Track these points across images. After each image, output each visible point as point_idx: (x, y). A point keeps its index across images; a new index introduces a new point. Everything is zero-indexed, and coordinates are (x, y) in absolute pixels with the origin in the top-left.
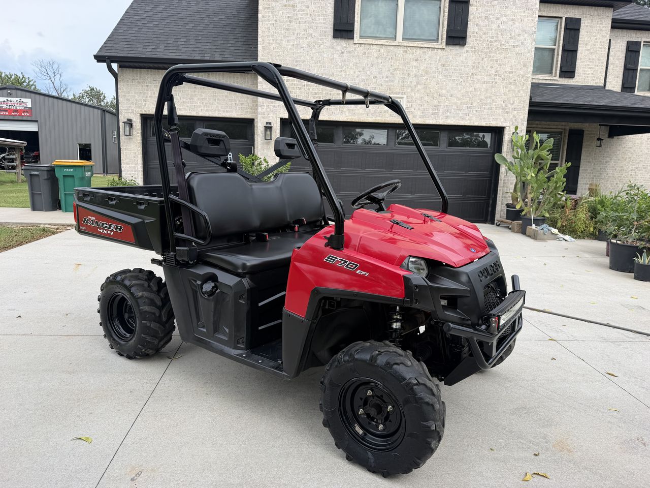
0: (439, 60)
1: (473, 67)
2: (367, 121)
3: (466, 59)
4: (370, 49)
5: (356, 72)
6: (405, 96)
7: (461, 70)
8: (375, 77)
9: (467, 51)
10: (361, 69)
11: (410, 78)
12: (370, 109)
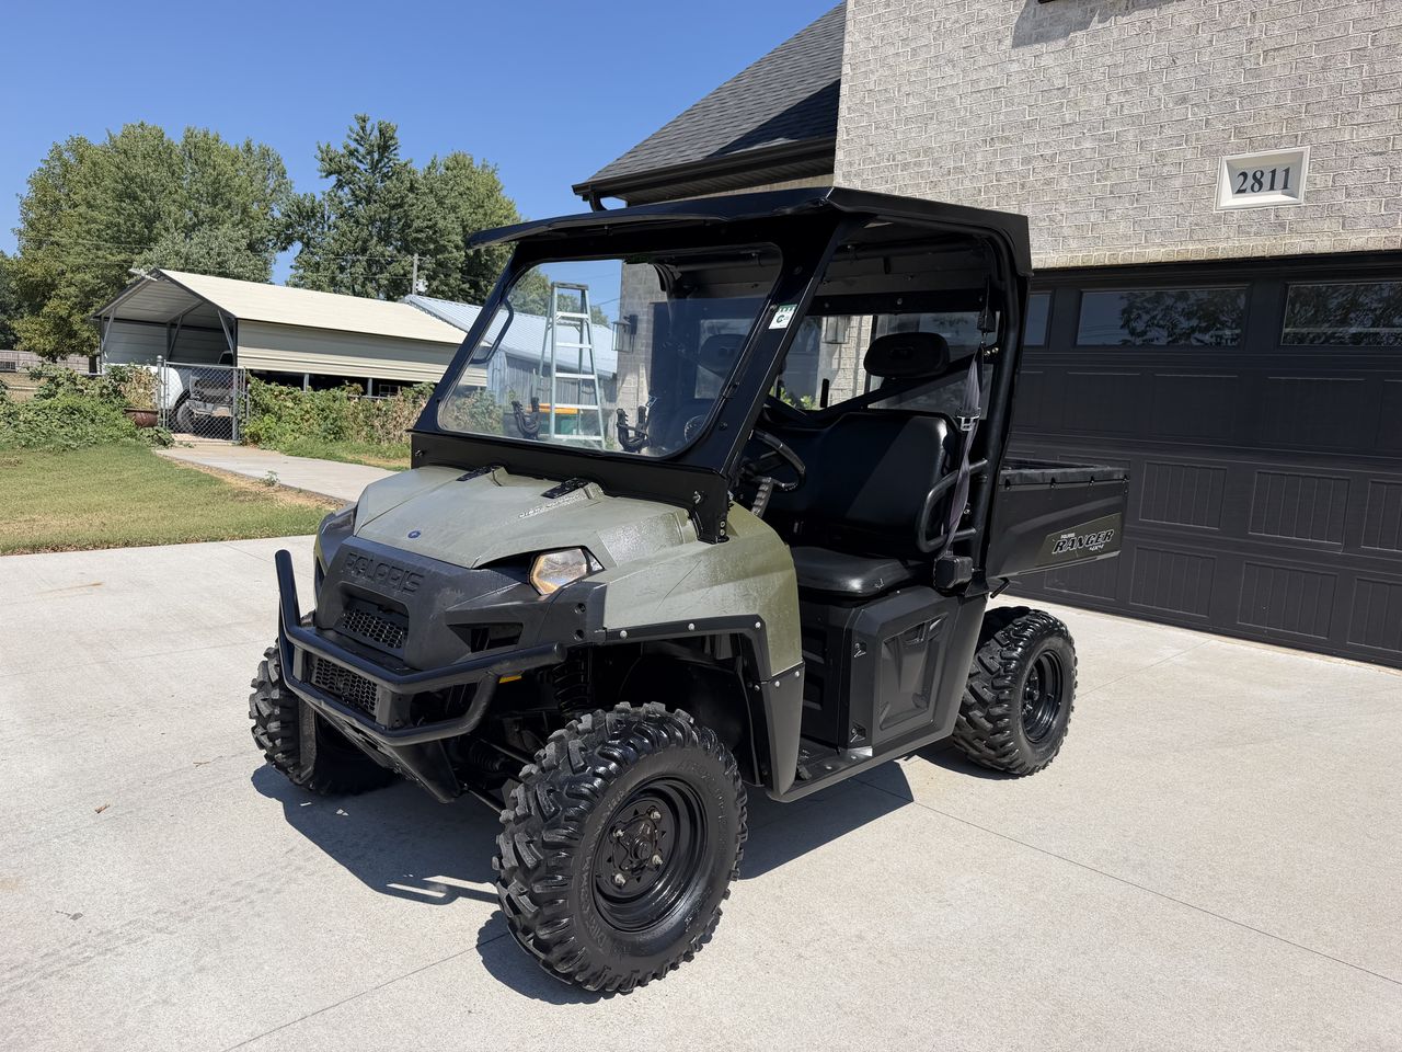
2: (1141, 261)
5: (1113, 100)
6: (1307, 149)
8: (1184, 100)
10: (1129, 84)
12: (1158, 215)
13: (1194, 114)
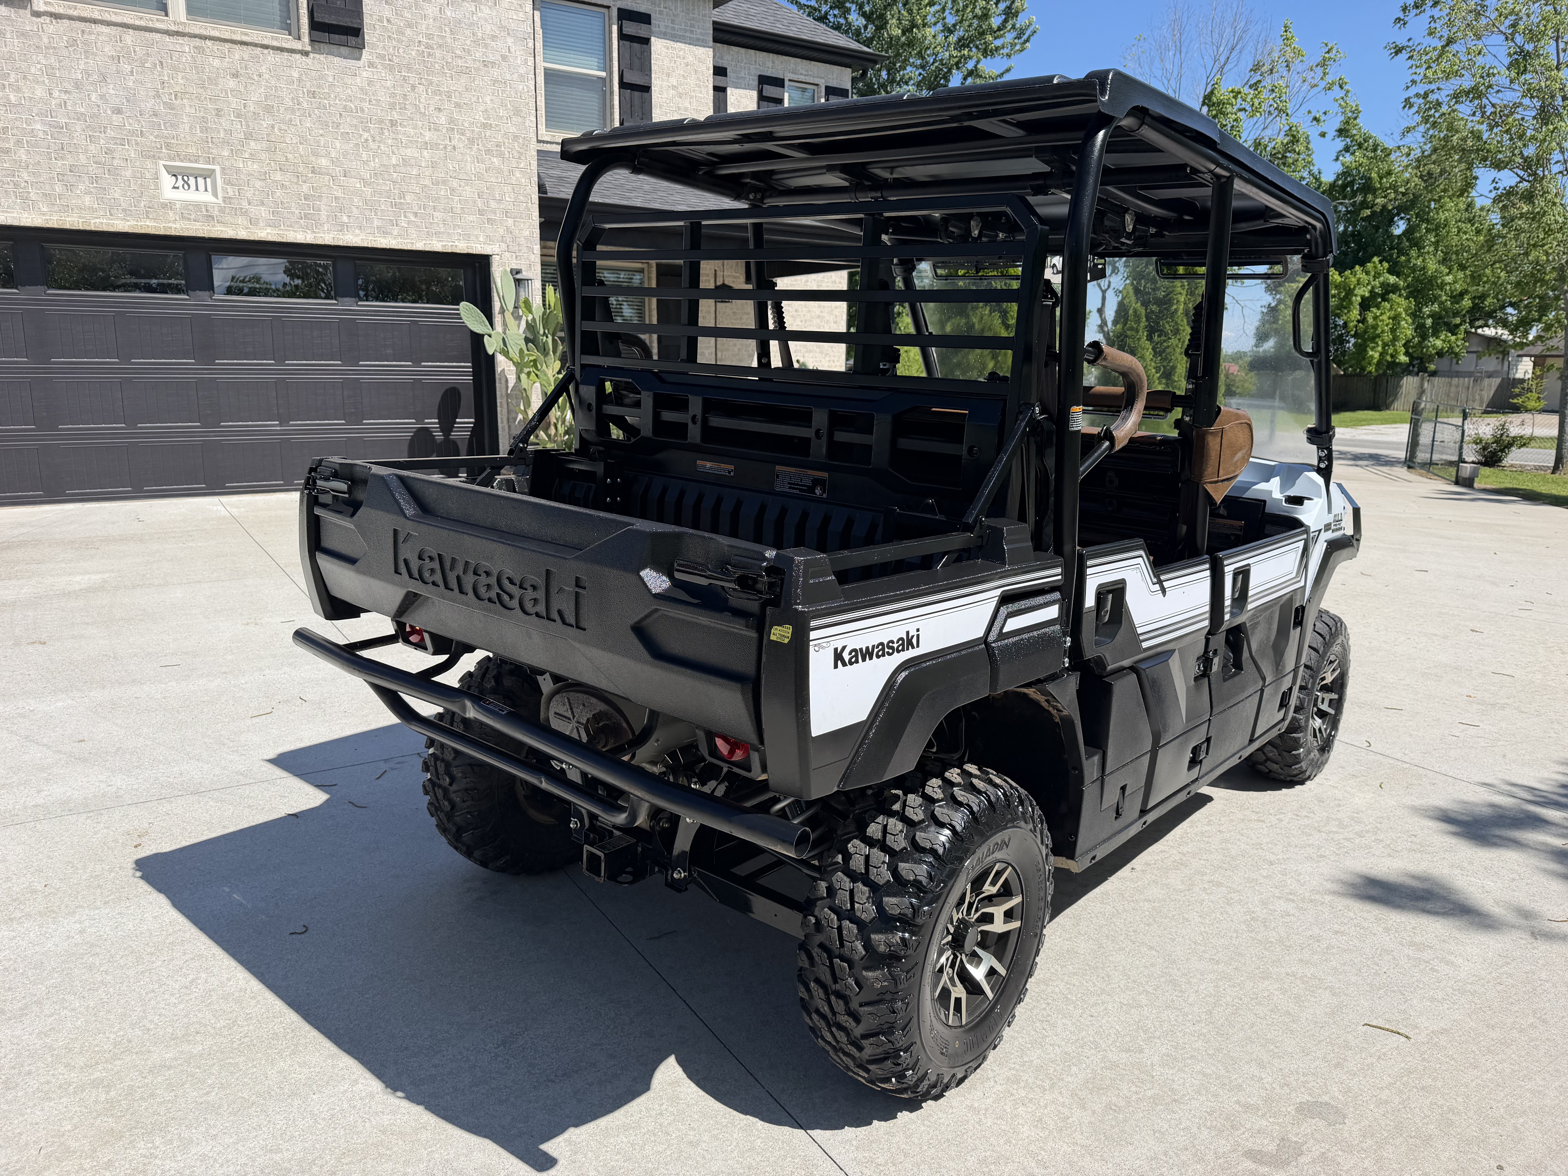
0: (300, 80)
1: (392, 106)
3: (370, 83)
4: (90, 33)
5: (56, 94)
6: (217, 168)
7: (362, 110)
8: (118, 111)
9: (371, 64)
10: (68, 86)
11: (225, 123)
12: (116, 196)
13: (130, 124)
